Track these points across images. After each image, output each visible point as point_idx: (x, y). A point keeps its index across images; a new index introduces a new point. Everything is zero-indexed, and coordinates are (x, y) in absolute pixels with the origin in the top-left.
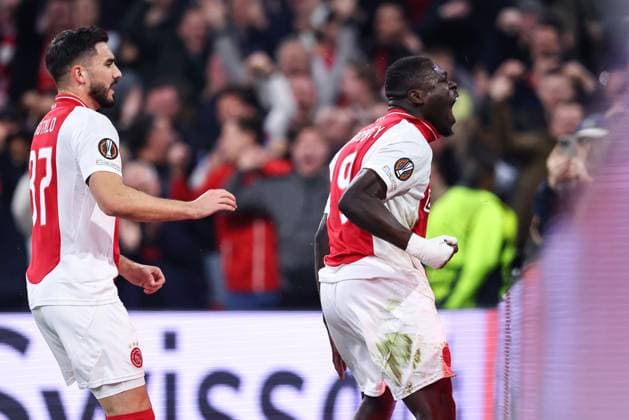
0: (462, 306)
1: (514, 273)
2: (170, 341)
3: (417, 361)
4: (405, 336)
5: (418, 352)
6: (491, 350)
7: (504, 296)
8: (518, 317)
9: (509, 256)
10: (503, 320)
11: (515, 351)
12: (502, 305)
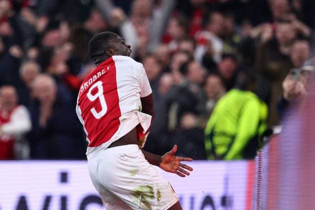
0: (235, 158)
1: (265, 139)
2: (64, 178)
3: (159, 196)
4: (148, 186)
5: (159, 192)
6: (250, 184)
7: (258, 153)
8: (265, 165)
9: (262, 129)
10: (257, 166)
11: (264, 184)
12: (257, 157)
